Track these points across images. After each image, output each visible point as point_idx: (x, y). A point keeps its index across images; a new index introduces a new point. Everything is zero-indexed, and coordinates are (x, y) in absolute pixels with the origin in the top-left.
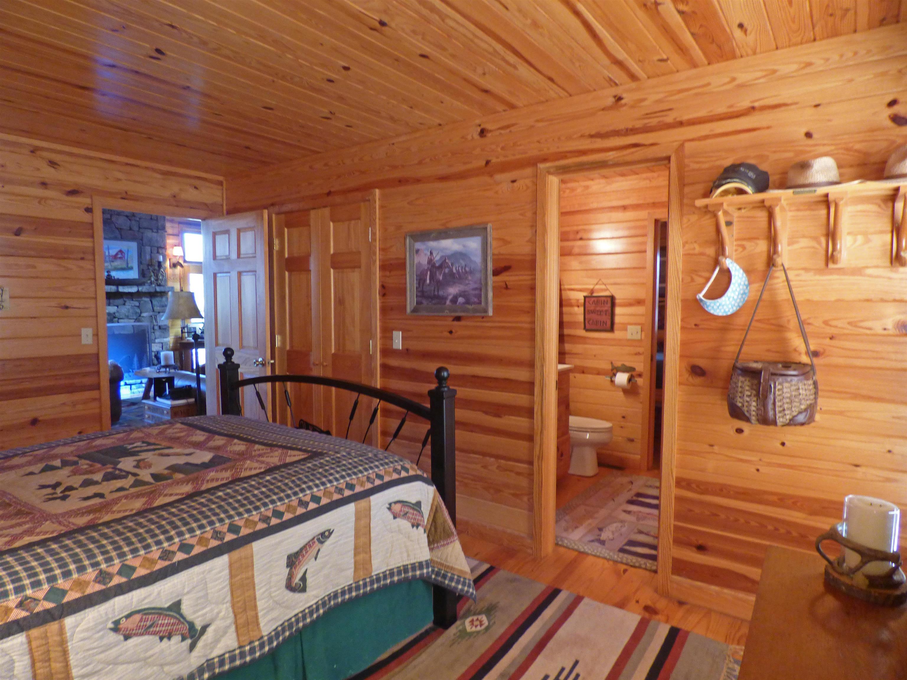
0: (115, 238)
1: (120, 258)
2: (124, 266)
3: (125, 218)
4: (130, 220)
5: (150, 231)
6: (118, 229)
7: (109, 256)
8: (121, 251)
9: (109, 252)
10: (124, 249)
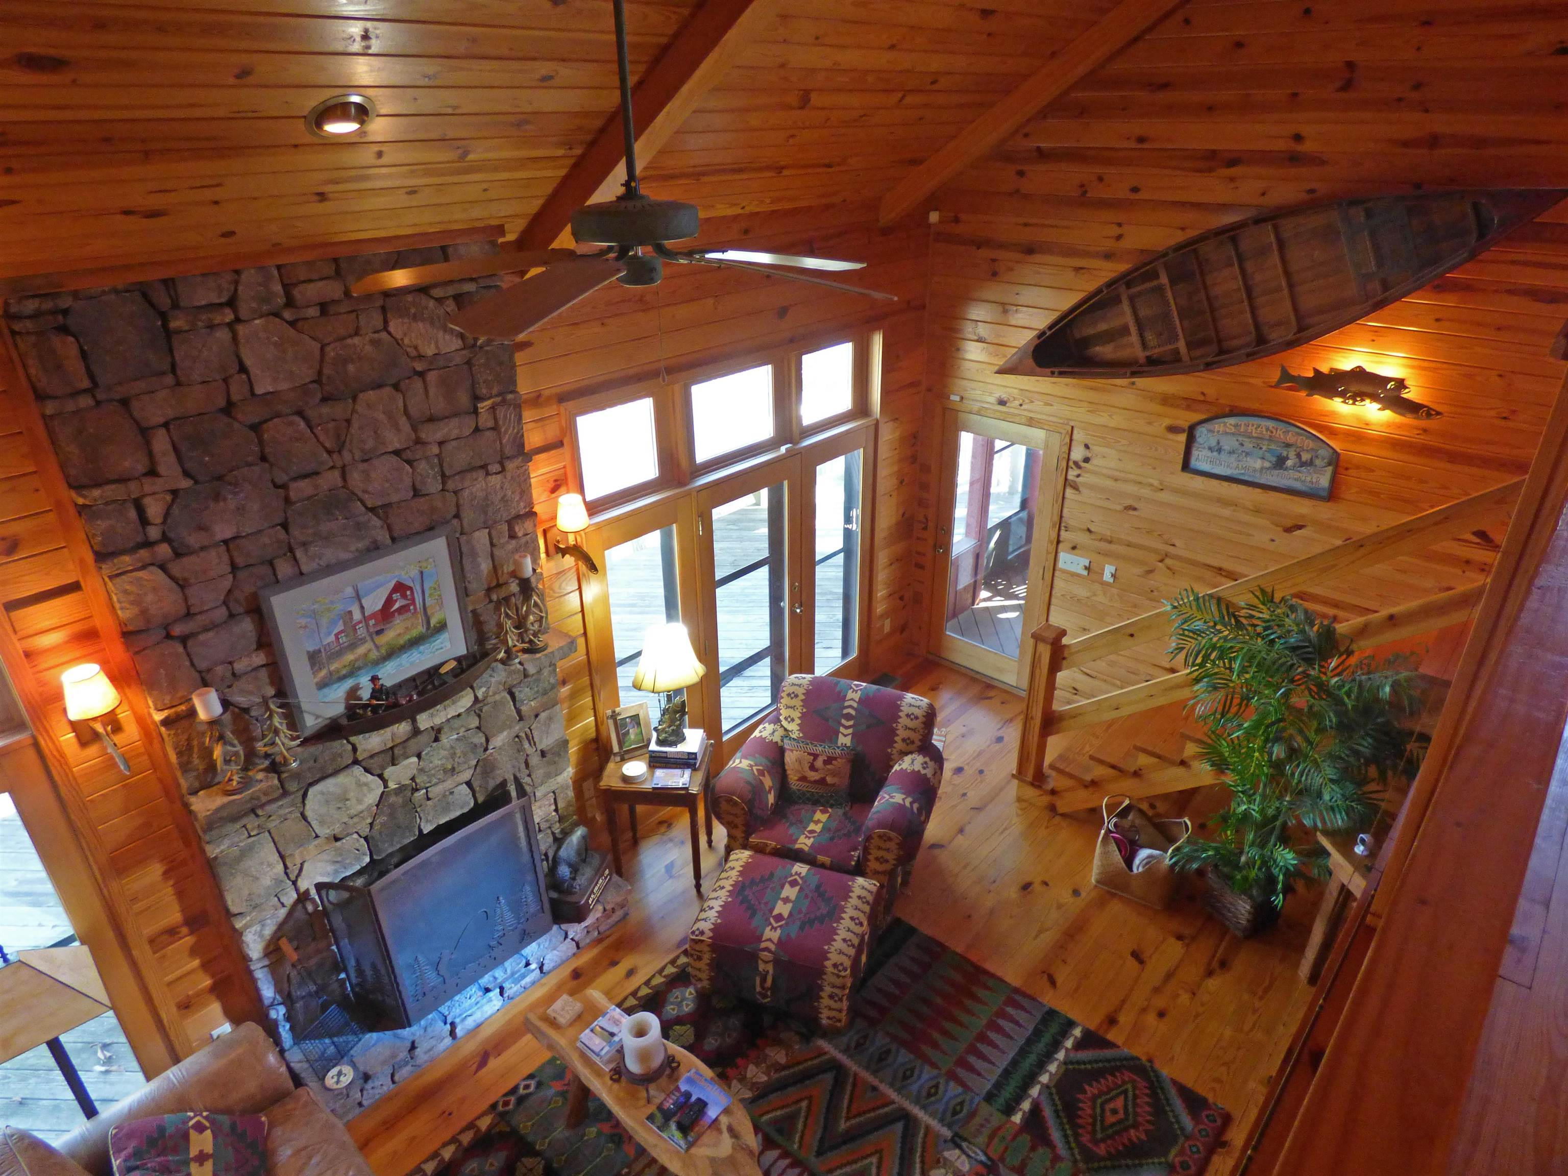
0: (374, 550)
1: (403, 610)
2: (420, 629)
3: (394, 459)
4: (409, 462)
5: (481, 473)
6: (372, 510)
7: (366, 619)
8: (400, 588)
9: (362, 608)
10: (408, 575)
